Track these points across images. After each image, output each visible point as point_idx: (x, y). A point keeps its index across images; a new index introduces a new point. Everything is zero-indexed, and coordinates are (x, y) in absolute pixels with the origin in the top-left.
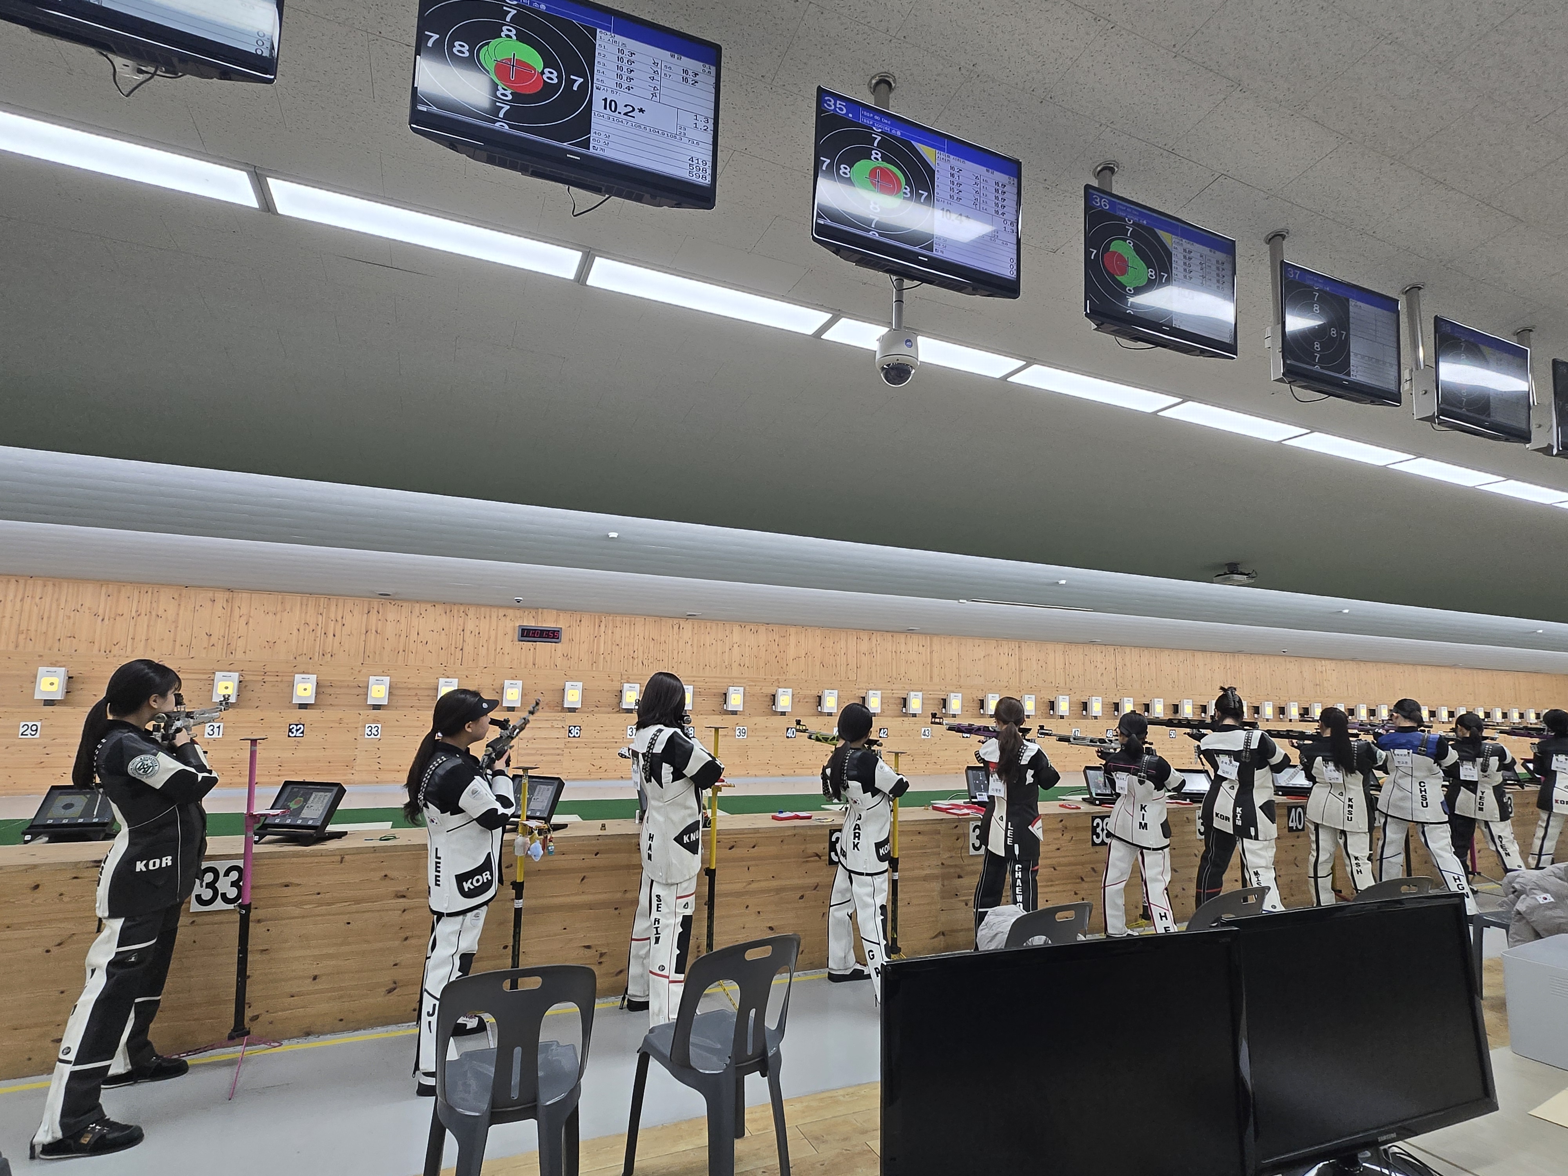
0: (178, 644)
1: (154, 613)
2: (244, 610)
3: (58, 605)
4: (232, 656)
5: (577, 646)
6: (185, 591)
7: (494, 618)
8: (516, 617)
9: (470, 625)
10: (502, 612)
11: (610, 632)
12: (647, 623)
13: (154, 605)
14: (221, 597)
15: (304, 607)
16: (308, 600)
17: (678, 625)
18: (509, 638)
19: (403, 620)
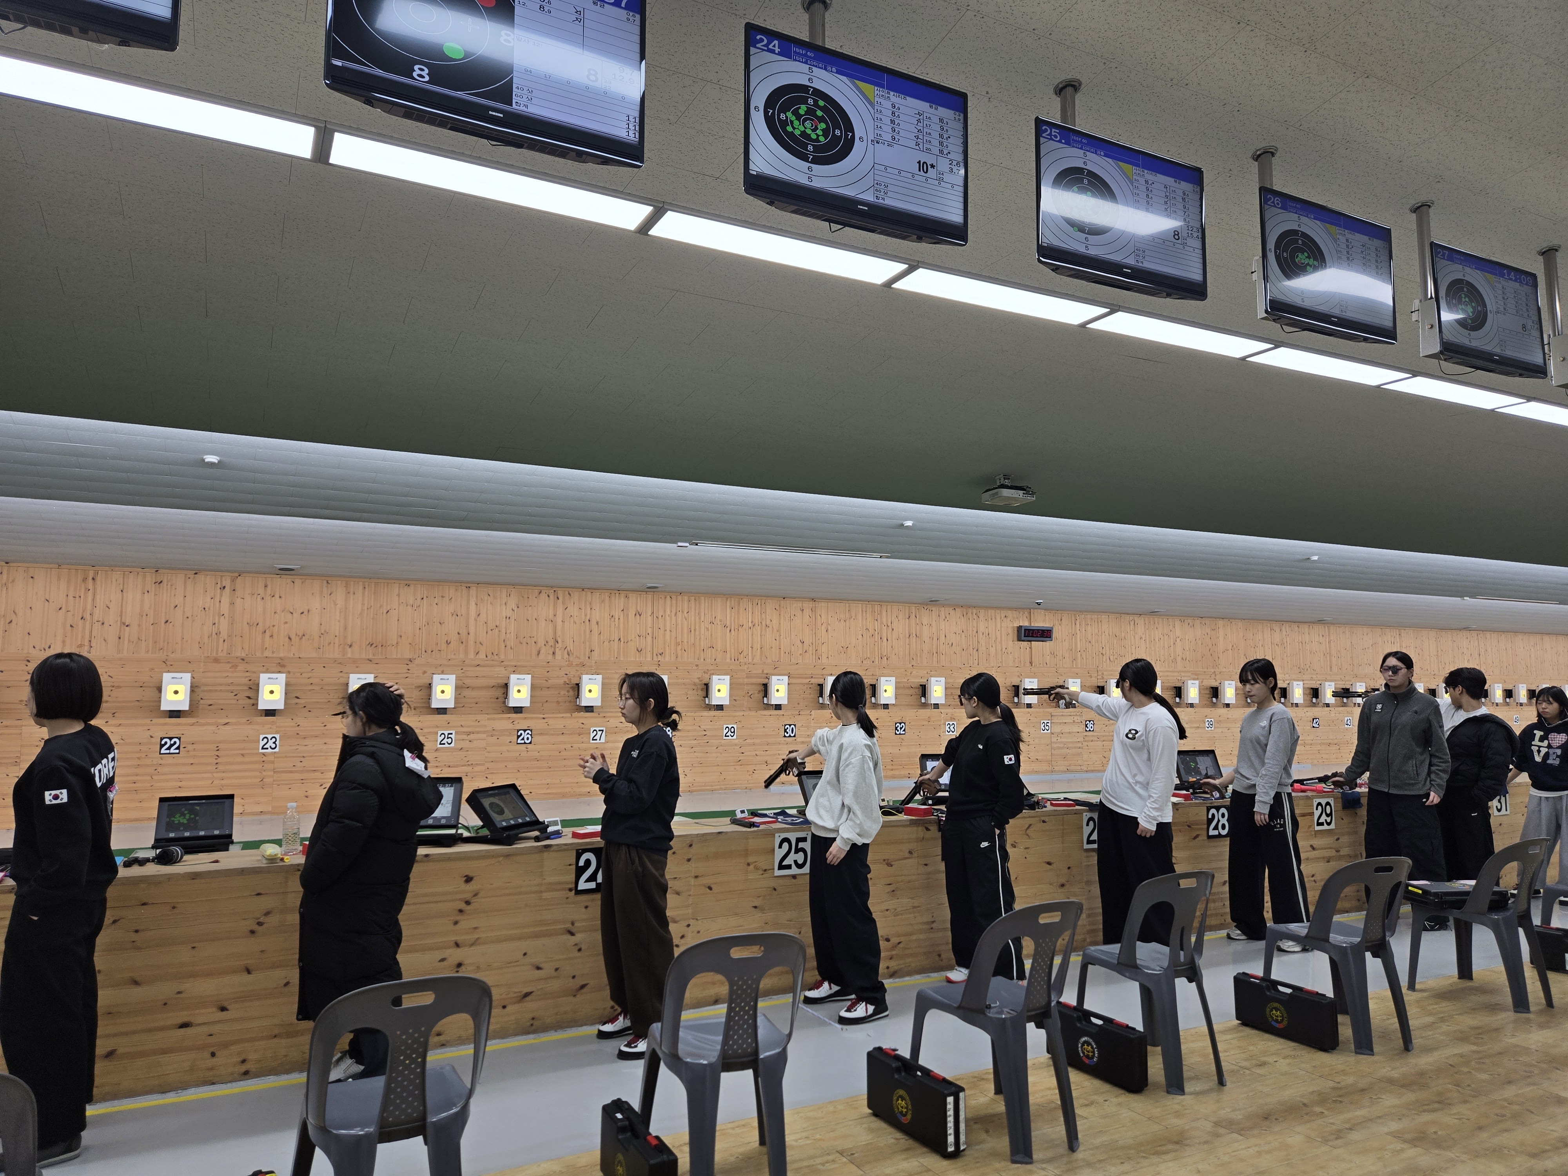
0: (782, 652)
1: (764, 624)
2: (824, 619)
3: (700, 618)
4: (820, 661)
5: (1061, 644)
6: (783, 602)
7: (998, 619)
8: (1014, 618)
9: (982, 628)
10: (1003, 614)
11: (1084, 629)
12: (1110, 619)
13: (763, 616)
14: (808, 605)
15: (864, 614)
16: (866, 607)
17: (1133, 622)
18: (1010, 637)
19: (934, 624)
